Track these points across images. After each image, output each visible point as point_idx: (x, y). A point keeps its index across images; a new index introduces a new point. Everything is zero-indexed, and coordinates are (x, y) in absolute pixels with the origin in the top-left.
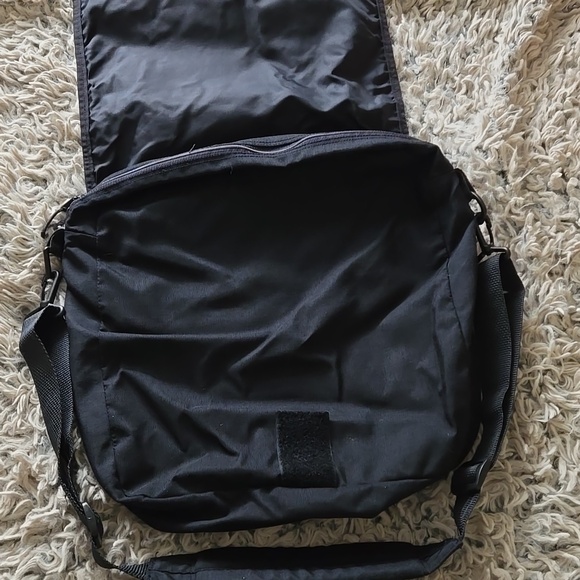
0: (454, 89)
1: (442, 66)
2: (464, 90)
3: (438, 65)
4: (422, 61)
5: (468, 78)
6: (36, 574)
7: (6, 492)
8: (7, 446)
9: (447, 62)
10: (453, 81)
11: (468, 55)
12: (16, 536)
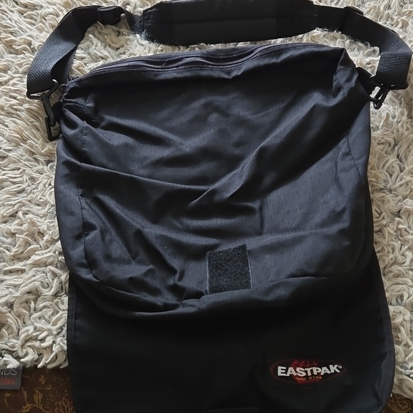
0: (392, 25)
1: (385, 9)
2: (400, 25)
3: (382, 9)
4: (370, 5)
5: (404, 18)
6: (34, 295)
7: (23, 236)
8: (28, 209)
9: (389, 7)
10: (392, 19)
11: (405, 4)
12: (24, 268)
